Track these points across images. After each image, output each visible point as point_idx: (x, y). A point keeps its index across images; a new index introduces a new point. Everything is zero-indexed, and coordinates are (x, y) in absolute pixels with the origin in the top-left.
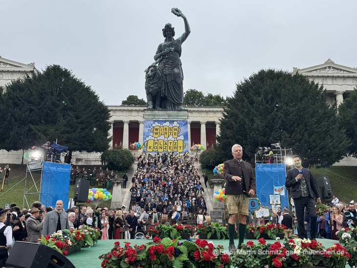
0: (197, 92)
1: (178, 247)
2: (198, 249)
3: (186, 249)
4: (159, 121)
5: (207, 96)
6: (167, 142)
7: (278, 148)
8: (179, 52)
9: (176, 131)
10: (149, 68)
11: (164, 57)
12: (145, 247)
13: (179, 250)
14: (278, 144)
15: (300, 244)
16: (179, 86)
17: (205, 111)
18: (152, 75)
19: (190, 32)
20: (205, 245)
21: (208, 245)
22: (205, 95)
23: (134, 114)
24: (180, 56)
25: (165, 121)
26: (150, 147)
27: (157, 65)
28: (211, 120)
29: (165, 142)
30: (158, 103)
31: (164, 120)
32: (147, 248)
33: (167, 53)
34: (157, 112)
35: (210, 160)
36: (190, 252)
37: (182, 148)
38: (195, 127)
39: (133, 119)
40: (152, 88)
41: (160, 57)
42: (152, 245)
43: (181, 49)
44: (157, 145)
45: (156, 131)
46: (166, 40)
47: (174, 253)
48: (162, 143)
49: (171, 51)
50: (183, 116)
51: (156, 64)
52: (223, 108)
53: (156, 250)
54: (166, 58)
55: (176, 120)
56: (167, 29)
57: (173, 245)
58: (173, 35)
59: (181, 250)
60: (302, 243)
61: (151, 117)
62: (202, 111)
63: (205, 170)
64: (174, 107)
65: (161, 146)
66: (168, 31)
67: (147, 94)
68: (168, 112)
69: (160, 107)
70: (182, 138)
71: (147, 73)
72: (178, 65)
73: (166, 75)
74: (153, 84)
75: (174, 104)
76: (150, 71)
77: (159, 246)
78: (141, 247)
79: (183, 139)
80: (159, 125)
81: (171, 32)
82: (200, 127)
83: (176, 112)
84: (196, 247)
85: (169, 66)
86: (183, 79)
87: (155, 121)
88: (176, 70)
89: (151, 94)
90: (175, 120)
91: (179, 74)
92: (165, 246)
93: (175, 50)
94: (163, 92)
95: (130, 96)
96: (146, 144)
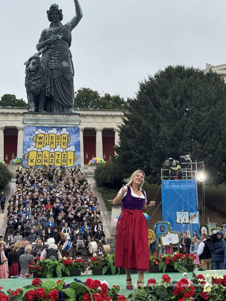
0: (91, 91)
1: (64, 290)
2: (88, 292)
3: (74, 292)
4: (43, 128)
5: (104, 96)
6: (54, 154)
7: (188, 161)
8: (68, 40)
9: (64, 141)
10: (30, 60)
11: (49, 47)
12: (22, 292)
13: (64, 294)
14: (188, 156)
15: (211, 280)
16: (69, 83)
17: (102, 116)
18: (34, 69)
19: (82, 16)
20: (97, 287)
21: (101, 286)
22: (102, 95)
23: (11, 118)
24: (70, 45)
25: (51, 128)
26: (32, 161)
27: (41, 56)
28: (109, 126)
29: (51, 154)
30: (42, 104)
31: (50, 126)
32: (24, 293)
33: (53, 42)
34: (40, 116)
35: (107, 176)
36: (78, 295)
37: (72, 161)
38: (89, 134)
39: (9, 124)
40: (34, 85)
41: (43, 46)
42: (30, 289)
43: (71, 37)
44: (40, 158)
45: (39, 140)
46: (51, 25)
47: (59, 297)
48: (47, 156)
49: (58, 39)
50: (73, 121)
51: (39, 54)
52: (123, 111)
53: (35, 296)
54: (52, 48)
55: (65, 126)
56: (53, 11)
57: (57, 288)
58: (61, 18)
59: (67, 294)
60: (213, 278)
61: (33, 122)
62: (97, 115)
63: (101, 189)
64: (63, 110)
65: (46, 159)
66: (54, 14)
67: (28, 94)
68: (55, 116)
69: (45, 110)
70: (72, 148)
71: (27, 66)
72: (67, 57)
73: (52, 70)
74: (35, 80)
75: (62, 105)
76: (31, 64)
77: (39, 290)
78: (16, 293)
79: (74, 150)
80: (44, 132)
81: (58, 16)
82: (95, 134)
83: (65, 116)
84: (86, 289)
85: (56, 58)
86: (73, 75)
87: (38, 128)
88: (65, 64)
89: (33, 94)
90: (63, 126)
91: (68, 68)
92: (47, 290)
93: (63, 38)
94: (49, 91)
95: (5, 95)
96: (26, 157)
